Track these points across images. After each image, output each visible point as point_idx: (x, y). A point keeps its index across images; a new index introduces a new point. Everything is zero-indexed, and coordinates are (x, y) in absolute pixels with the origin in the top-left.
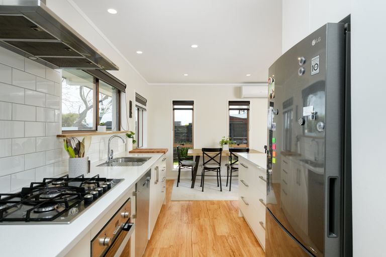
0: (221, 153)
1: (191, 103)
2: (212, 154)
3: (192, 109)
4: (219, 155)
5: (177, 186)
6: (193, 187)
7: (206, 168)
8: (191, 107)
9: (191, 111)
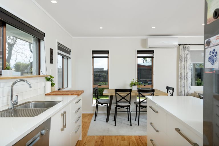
0: (130, 93)
1: (107, 52)
2: (123, 94)
3: (108, 57)
4: (129, 95)
5: (95, 120)
6: (107, 121)
7: (118, 106)
8: (106, 55)
9: (107, 59)
